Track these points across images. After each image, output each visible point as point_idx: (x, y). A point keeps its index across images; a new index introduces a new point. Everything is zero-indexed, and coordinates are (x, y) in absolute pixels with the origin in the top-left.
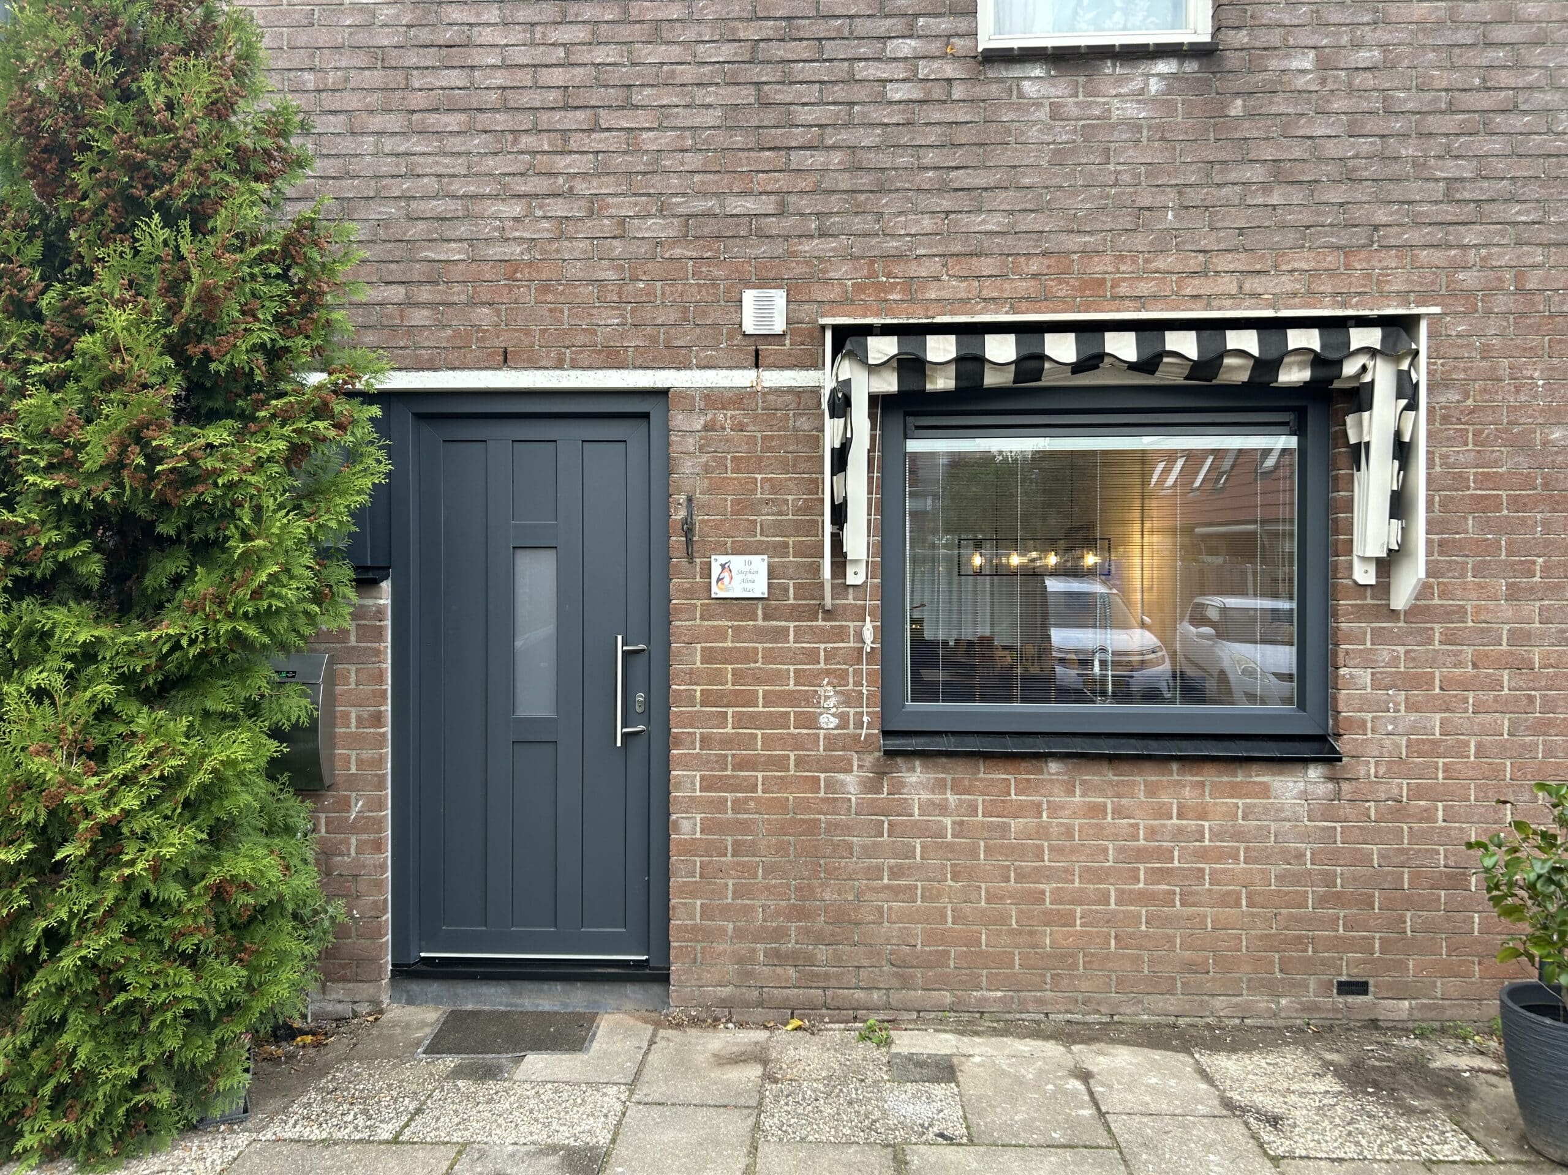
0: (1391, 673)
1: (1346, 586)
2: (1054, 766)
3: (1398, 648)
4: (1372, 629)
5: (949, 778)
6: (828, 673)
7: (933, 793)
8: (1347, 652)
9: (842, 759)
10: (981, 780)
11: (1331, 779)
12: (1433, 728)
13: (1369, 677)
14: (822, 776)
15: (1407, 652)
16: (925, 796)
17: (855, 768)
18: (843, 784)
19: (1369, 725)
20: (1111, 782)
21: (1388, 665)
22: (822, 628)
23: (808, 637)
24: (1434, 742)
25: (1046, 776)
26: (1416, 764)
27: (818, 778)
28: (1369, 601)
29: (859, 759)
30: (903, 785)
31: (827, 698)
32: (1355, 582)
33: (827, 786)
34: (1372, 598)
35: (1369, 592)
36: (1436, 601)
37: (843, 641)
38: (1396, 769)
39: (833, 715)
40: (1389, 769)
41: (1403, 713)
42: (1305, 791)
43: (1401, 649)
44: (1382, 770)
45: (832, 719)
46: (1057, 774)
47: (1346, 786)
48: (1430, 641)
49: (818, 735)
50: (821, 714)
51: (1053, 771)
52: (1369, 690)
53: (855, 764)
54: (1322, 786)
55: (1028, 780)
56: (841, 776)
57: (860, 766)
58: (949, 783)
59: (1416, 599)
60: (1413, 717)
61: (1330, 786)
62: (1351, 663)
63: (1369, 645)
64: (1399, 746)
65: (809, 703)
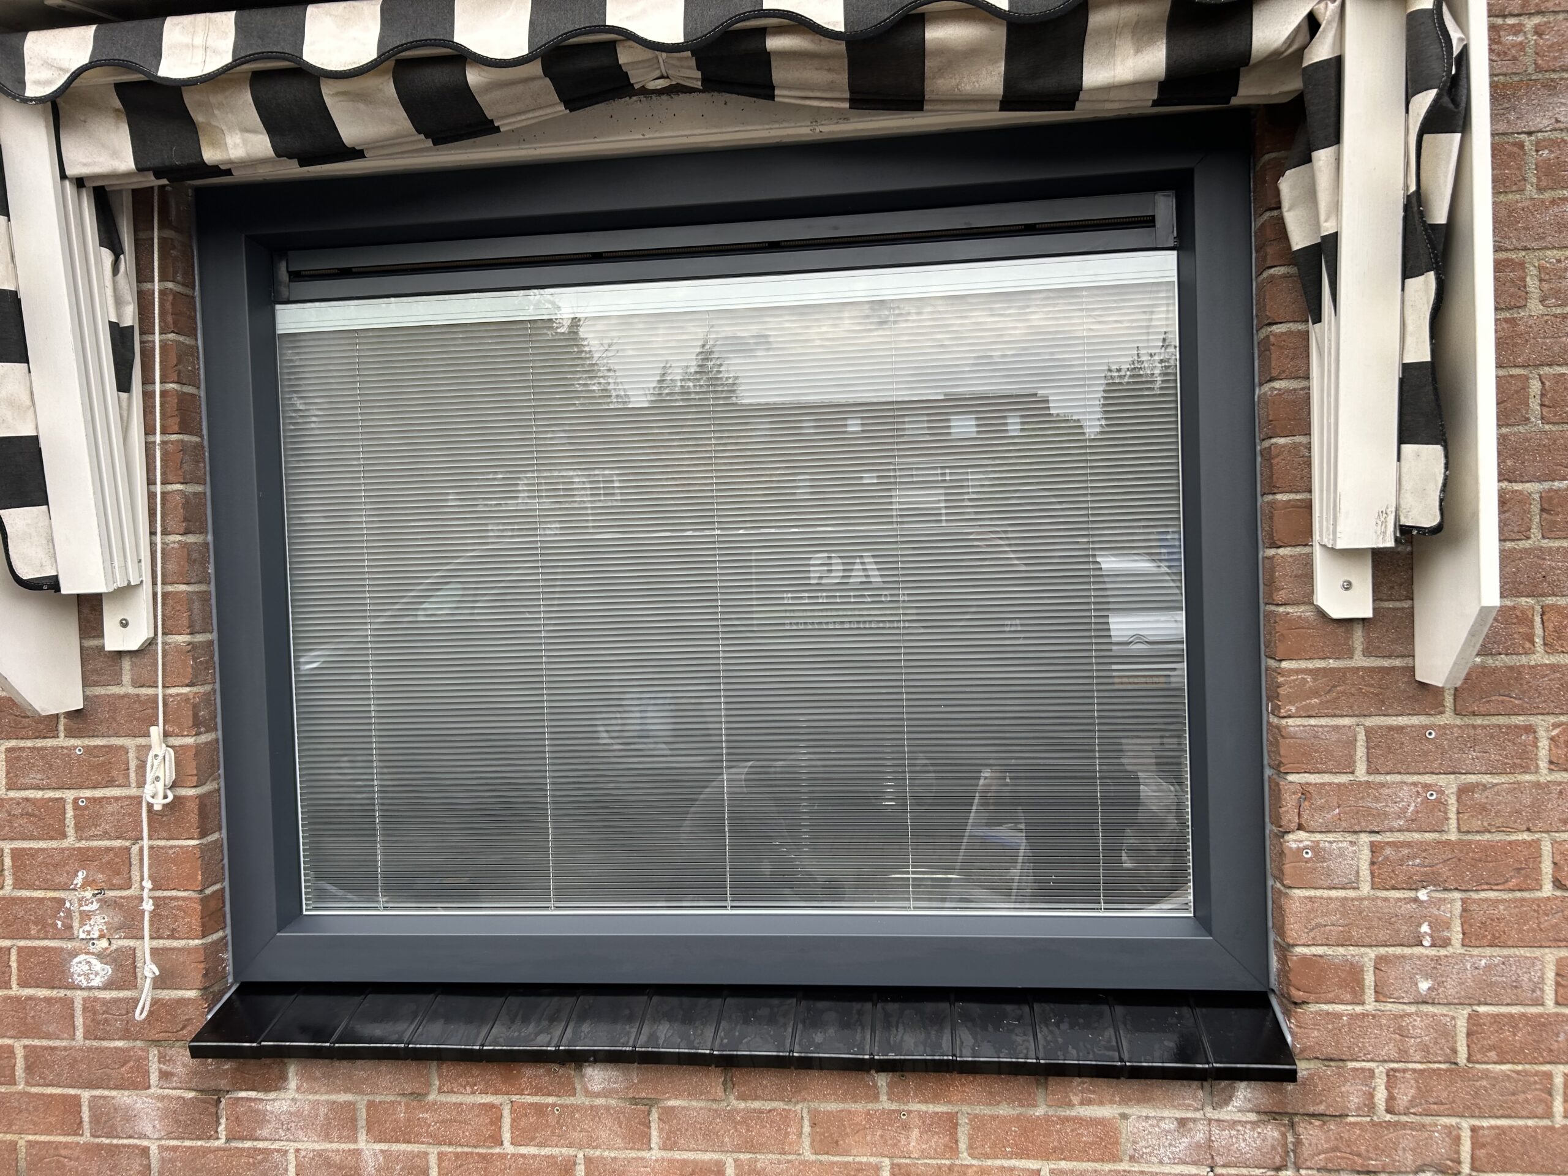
0: (1423, 846)
1: (1296, 624)
2: (596, 1077)
3: (1442, 780)
4: (1369, 731)
5: (362, 1103)
6: (84, 858)
7: (327, 1138)
8: (1305, 792)
9: (123, 1058)
10: (433, 1107)
11: (1271, 1115)
12: (1538, 986)
13: (1366, 855)
14: (86, 1095)
15: (1463, 791)
16: (311, 1145)
17: (154, 1078)
18: (129, 1116)
19: (1369, 979)
20: (730, 1116)
21: (1414, 824)
22: (66, 754)
23: (34, 777)
24: (1542, 1025)
25: (580, 1099)
26: (1495, 1079)
27: (76, 1101)
28: (1359, 661)
29: (162, 1058)
30: (260, 1119)
31: (85, 916)
32: (1322, 614)
33: (95, 1119)
34: (1367, 653)
35: (1358, 637)
36: (1540, 657)
37: (110, 783)
38: (1441, 1091)
39: (101, 956)
40: (1423, 1093)
41: (1456, 947)
42: (1209, 1144)
43: (1450, 784)
44: (1405, 1095)
45: (97, 965)
46: (606, 1093)
47: (1311, 1134)
48: (1524, 761)
49: (69, 1003)
50: (74, 954)
51: (597, 1088)
52: (1366, 889)
53: (154, 1068)
54: (1249, 1134)
55: (539, 1109)
56: (123, 1098)
57: (165, 1075)
58: (362, 1114)
59: (1484, 652)
60: (1484, 956)
61: (1272, 1132)
62: (1319, 820)
63: (1361, 772)
64: (1446, 1033)
65: (46, 929)
